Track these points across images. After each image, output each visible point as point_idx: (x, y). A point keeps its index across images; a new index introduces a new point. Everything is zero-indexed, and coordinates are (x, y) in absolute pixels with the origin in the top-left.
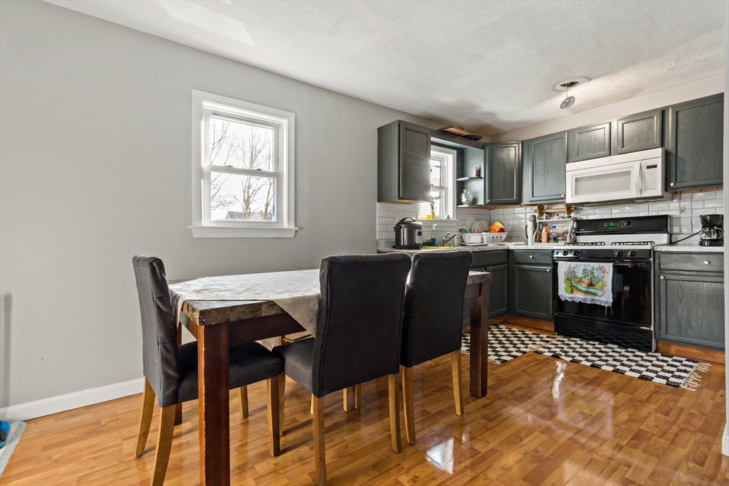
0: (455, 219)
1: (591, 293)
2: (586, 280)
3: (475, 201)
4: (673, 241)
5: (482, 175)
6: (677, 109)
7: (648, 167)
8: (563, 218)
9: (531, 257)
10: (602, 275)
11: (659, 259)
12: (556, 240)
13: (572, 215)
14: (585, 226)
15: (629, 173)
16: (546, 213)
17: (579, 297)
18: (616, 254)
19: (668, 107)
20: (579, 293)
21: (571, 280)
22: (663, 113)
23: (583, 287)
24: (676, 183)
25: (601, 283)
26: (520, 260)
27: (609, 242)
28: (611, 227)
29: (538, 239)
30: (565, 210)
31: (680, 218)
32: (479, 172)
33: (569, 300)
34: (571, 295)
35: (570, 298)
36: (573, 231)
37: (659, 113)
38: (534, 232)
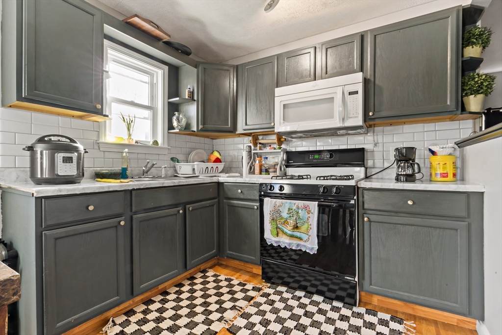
0: (166, 146)
1: (297, 237)
2: (291, 222)
3: (188, 126)
4: (368, 175)
5: (195, 98)
6: (376, 33)
7: (350, 93)
8: (275, 149)
9: (240, 191)
10: (307, 215)
11: (363, 197)
12: (267, 172)
13: (283, 146)
14: (293, 159)
15: (331, 100)
16: (260, 143)
17: (284, 241)
18: (321, 190)
19: (366, 32)
20: (284, 236)
21: (276, 220)
22: (362, 37)
23: (288, 229)
24: (374, 111)
25: (306, 226)
26: (230, 195)
27: (314, 176)
28: (316, 159)
29: (251, 171)
30: (276, 141)
31: (373, 151)
32: (192, 94)
33: (275, 245)
34: (277, 239)
35: (276, 242)
36: (284, 163)
37: (358, 39)
38: (248, 163)
